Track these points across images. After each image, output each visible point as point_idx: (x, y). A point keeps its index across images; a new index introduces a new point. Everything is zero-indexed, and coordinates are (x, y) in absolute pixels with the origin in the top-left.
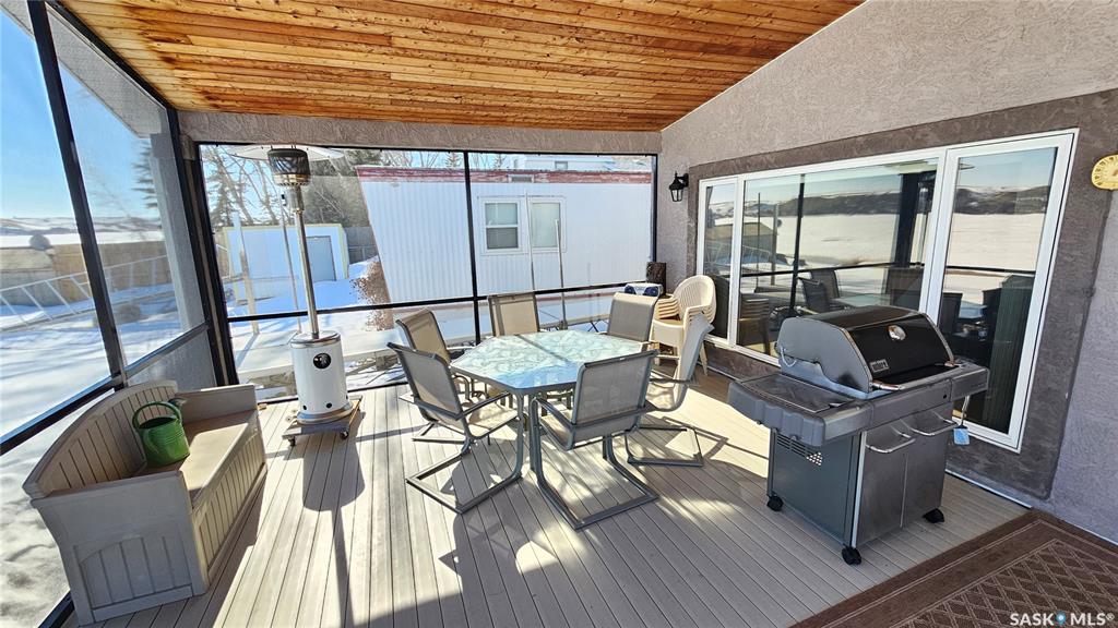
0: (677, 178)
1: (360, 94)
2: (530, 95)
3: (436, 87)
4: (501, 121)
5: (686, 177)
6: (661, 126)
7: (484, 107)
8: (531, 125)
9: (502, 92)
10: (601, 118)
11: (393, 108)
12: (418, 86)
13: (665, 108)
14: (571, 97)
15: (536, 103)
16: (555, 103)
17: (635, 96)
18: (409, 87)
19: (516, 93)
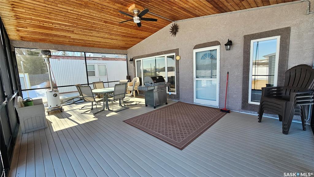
0: (131, 59)
1: (62, 40)
2: (100, 42)
3: (80, 39)
4: (93, 46)
5: (132, 59)
6: (127, 49)
7: (90, 44)
8: (99, 47)
9: (94, 41)
10: (114, 47)
11: (69, 43)
12: (76, 39)
13: (127, 46)
14: (109, 43)
15: (101, 43)
16: (105, 44)
17: (121, 44)
18: (74, 39)
19: (97, 42)
